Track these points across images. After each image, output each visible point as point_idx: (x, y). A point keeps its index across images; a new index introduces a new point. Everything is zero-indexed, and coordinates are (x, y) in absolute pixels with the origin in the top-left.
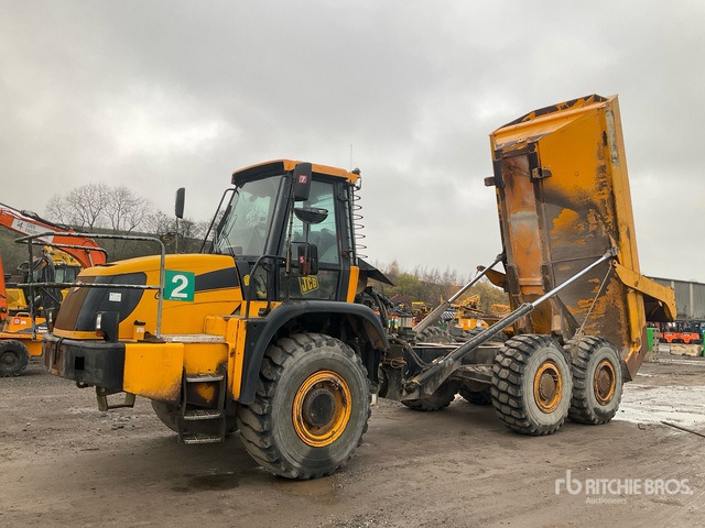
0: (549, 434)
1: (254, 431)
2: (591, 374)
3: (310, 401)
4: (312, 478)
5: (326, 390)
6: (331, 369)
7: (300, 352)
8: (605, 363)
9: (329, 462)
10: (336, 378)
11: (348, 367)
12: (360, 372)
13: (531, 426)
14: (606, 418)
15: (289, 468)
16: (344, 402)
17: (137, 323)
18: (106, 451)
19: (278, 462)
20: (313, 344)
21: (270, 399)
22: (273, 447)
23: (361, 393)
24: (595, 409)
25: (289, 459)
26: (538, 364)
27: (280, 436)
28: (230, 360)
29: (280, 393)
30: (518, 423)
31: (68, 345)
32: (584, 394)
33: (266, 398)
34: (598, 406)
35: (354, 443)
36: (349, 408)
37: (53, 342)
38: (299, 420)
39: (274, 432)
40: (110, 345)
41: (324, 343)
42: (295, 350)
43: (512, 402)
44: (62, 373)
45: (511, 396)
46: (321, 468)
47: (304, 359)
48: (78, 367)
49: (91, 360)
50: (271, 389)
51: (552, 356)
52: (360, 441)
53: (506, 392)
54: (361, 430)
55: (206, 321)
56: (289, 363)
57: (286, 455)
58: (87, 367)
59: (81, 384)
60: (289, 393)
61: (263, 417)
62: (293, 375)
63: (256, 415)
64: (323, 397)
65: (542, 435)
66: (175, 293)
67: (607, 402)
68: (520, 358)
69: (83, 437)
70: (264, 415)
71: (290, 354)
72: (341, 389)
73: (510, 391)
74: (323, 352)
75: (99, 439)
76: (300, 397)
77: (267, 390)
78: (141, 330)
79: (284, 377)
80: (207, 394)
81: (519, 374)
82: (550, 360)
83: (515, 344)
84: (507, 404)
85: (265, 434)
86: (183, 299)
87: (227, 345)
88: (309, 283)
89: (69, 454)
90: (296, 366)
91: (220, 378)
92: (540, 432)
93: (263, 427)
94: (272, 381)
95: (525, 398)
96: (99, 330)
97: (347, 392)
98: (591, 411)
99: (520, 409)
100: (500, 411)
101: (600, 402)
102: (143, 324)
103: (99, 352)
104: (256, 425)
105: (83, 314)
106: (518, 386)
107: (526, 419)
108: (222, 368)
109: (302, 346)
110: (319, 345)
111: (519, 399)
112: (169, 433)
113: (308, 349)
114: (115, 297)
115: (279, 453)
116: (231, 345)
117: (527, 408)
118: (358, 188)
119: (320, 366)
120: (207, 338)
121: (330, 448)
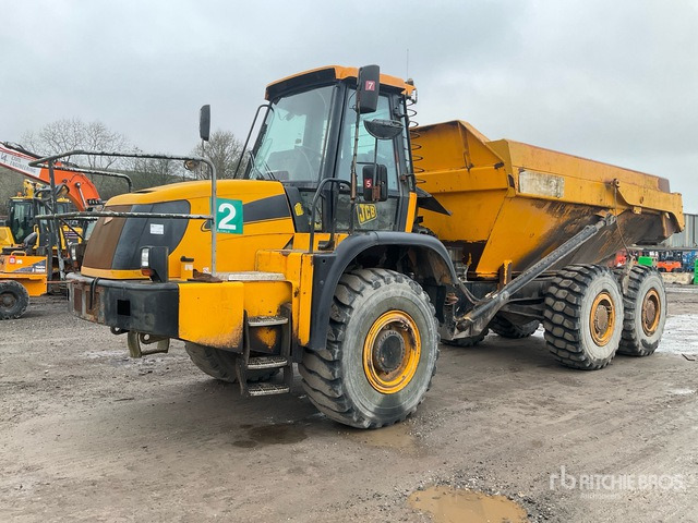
0: (602, 367)
1: (322, 378)
2: (639, 305)
3: (380, 344)
4: (384, 426)
5: (394, 332)
6: (400, 309)
7: (369, 290)
8: (653, 293)
9: (401, 409)
10: (405, 319)
11: (416, 305)
12: (428, 310)
13: (586, 360)
14: (650, 349)
15: (361, 418)
16: (412, 343)
17: (184, 259)
18: (141, 401)
19: (349, 412)
20: (381, 281)
21: (340, 343)
22: (345, 396)
23: (429, 333)
24: (643, 341)
25: (361, 408)
26: (595, 295)
27: (352, 384)
28: (295, 300)
29: (350, 336)
30: (573, 357)
31: (106, 287)
32: (633, 326)
33: (336, 342)
34: (645, 337)
35: (424, 388)
36: (418, 349)
37: (85, 284)
38: (369, 366)
39: (346, 379)
40: (161, 286)
41: (393, 279)
42: (363, 288)
43: (568, 336)
44: (102, 319)
45: (567, 330)
46: (392, 415)
47: (374, 298)
48: (121, 311)
49: (138, 303)
50: (341, 332)
51: (607, 287)
52: (430, 385)
53: (561, 326)
54: (430, 372)
55: (257, 257)
56: (358, 303)
57: (357, 404)
58: (134, 312)
59: (117, 329)
60: (359, 337)
61: (334, 364)
62: (363, 316)
63: (325, 361)
64: (393, 339)
65: (596, 369)
66: (223, 225)
67: (652, 333)
68: (577, 289)
69: (110, 385)
70: (334, 361)
71: (359, 293)
72: (410, 330)
73: (566, 324)
74: (392, 290)
75: (130, 387)
76: (371, 340)
77: (336, 334)
78: (189, 267)
79: (354, 318)
80: (268, 339)
81: (576, 306)
82: (605, 291)
83: (570, 275)
84: (562, 338)
85: (336, 382)
86: (232, 231)
87: (289, 284)
88: (367, 212)
89: (103, 406)
90: (365, 306)
91: (285, 321)
92: (594, 366)
93: (333, 374)
94: (342, 323)
95: (582, 332)
96: (145, 268)
97: (415, 333)
98: (638, 342)
99: (577, 342)
100: (553, 345)
101: (646, 333)
102: (191, 260)
103: (149, 294)
104: (325, 372)
105: (121, 249)
106: (575, 319)
107: (582, 353)
108: (284, 310)
109: (370, 283)
110: (388, 282)
111: (575, 332)
112: (204, 377)
113: (377, 286)
114: (157, 229)
115: (351, 402)
116: (295, 284)
117: (584, 342)
118: (414, 102)
119: (390, 305)
120: (266, 276)
121: (401, 394)
